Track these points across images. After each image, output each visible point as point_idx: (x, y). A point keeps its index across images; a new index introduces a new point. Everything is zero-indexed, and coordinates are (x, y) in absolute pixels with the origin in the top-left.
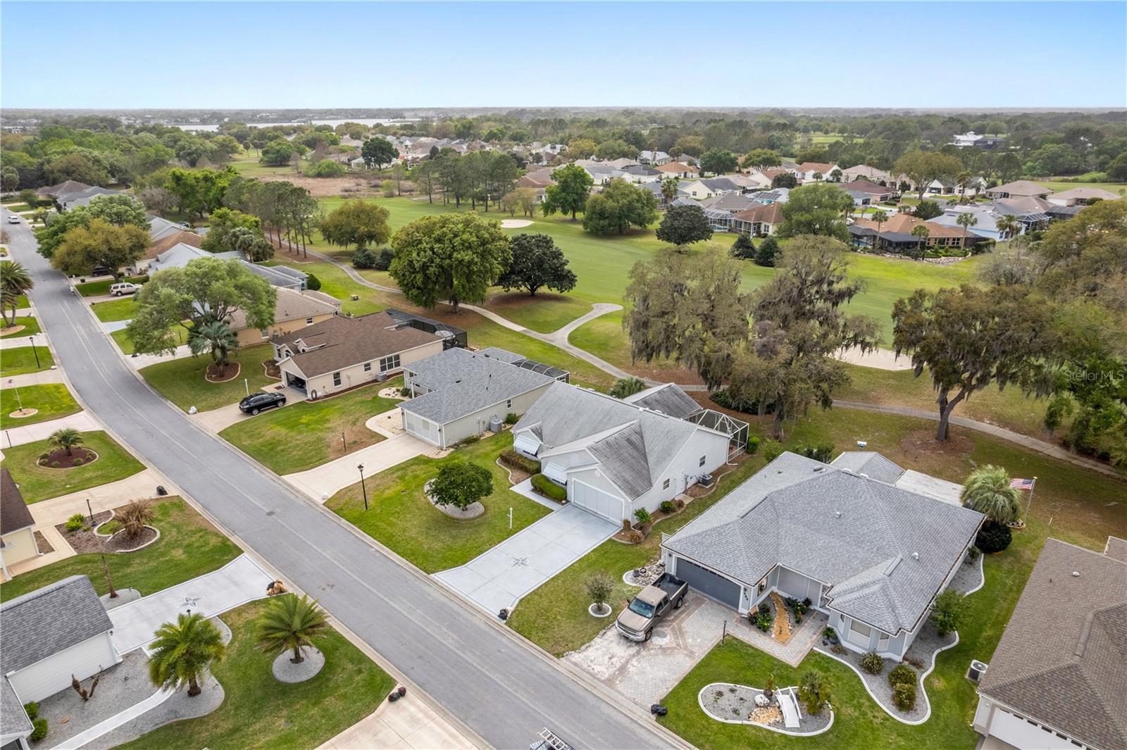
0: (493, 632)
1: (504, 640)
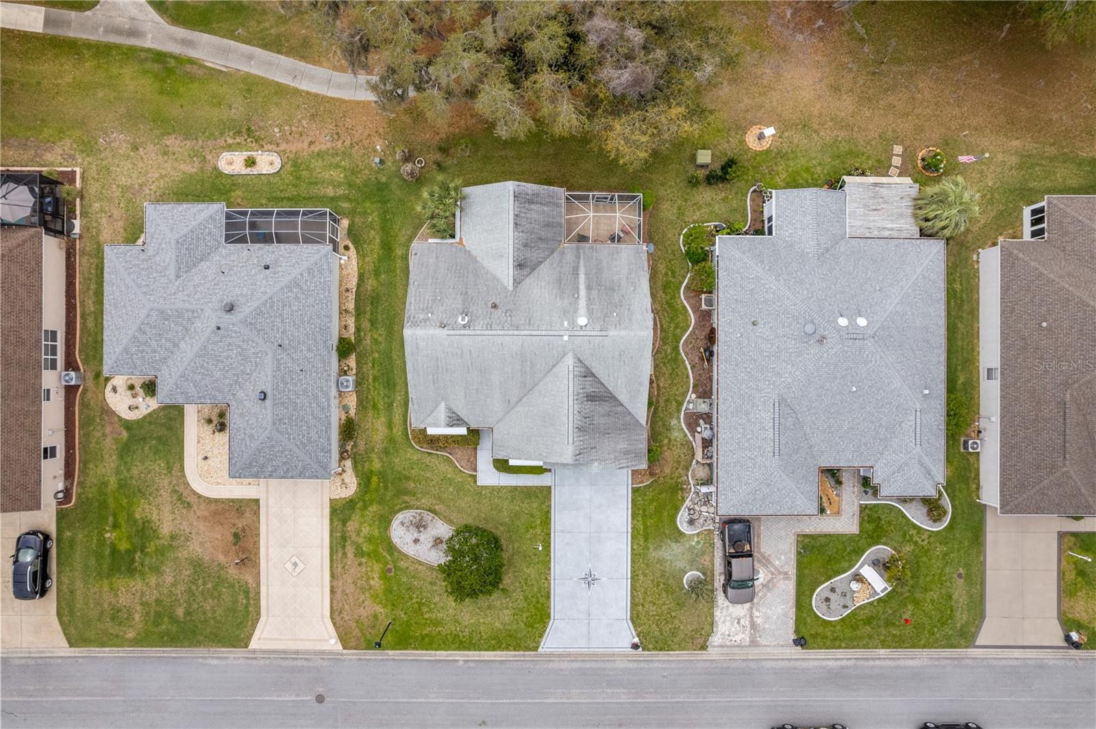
0: (642, 665)
1: (656, 665)
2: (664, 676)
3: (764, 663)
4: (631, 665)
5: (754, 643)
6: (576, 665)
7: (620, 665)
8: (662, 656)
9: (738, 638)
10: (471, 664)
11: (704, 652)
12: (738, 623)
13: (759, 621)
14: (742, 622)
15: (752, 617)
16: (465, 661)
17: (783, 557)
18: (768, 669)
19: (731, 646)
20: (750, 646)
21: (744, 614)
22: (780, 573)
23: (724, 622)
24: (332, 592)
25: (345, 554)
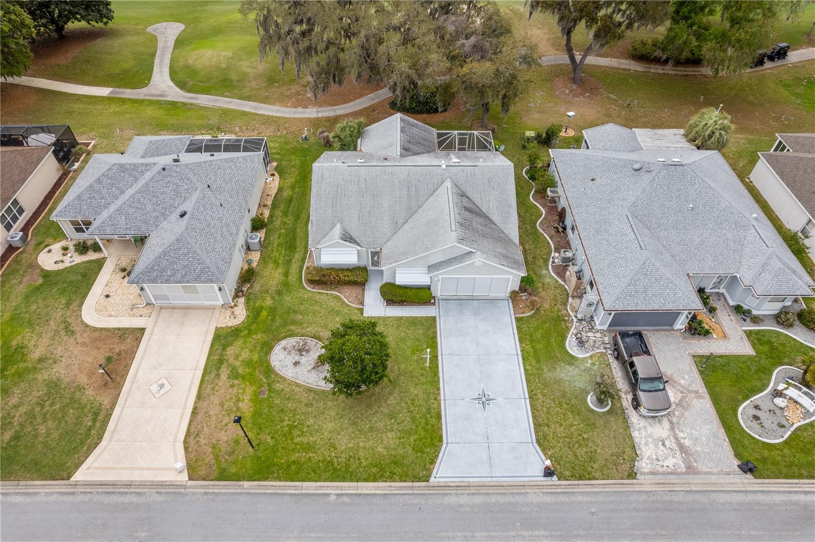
0: (562, 498)
1: (580, 498)
2: (593, 514)
3: (715, 496)
4: (547, 499)
5: (691, 470)
6: (479, 500)
7: (535, 498)
8: (583, 487)
9: (670, 462)
10: (346, 499)
11: (634, 481)
12: (664, 445)
13: (687, 443)
14: (667, 443)
15: (676, 438)
16: (338, 495)
17: (686, 377)
18: (723, 504)
19: (664, 473)
20: (687, 473)
21: (666, 435)
22: (690, 392)
23: (646, 444)
24: (194, 412)
25: (218, 376)
